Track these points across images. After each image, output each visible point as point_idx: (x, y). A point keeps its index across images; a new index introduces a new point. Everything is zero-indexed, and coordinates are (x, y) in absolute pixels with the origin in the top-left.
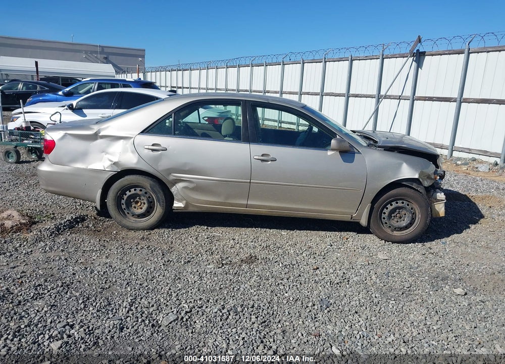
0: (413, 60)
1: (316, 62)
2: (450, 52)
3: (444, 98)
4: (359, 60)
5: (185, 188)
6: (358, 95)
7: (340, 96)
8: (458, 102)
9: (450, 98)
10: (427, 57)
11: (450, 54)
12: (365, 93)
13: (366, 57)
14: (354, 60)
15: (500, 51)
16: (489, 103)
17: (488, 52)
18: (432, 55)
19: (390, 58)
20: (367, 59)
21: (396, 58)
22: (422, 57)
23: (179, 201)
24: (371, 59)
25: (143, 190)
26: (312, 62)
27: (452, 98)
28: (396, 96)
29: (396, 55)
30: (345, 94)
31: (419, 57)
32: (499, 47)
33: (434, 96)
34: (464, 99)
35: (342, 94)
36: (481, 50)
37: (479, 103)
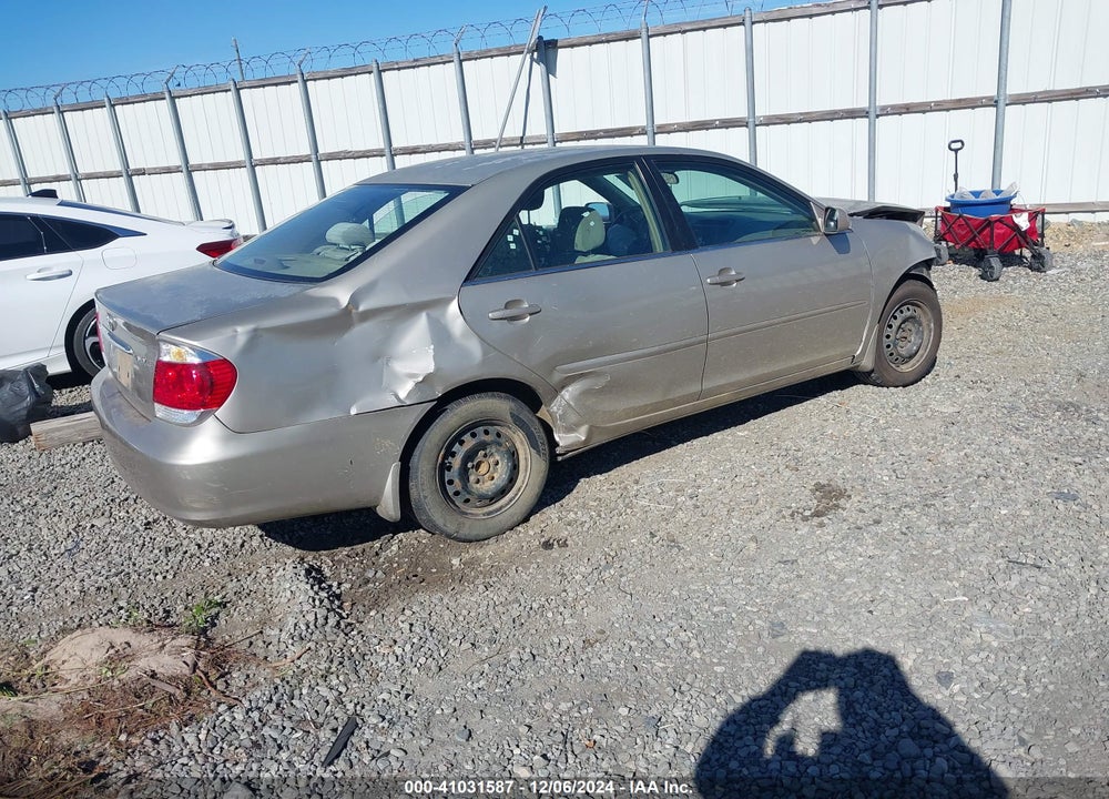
0: (532, 59)
1: (276, 85)
2: (610, 38)
3: (618, 130)
4: (399, 69)
5: (586, 393)
6: (418, 147)
7: (368, 157)
8: (650, 133)
9: (630, 128)
10: (561, 52)
11: (608, 42)
12: (434, 142)
13: (416, 60)
14: (384, 71)
15: (705, 29)
16: (707, 129)
17: (684, 32)
18: (572, 46)
19: (476, 59)
20: (419, 66)
21: (492, 57)
22: (551, 51)
23: (570, 429)
24: (429, 65)
25: (490, 428)
26: (264, 86)
27: (635, 128)
28: (513, 139)
29: (490, 51)
30: (382, 150)
31: (545, 51)
32: (703, 21)
33: (599, 128)
34: (659, 127)
35: (376, 151)
36: (671, 30)
37: (687, 131)
